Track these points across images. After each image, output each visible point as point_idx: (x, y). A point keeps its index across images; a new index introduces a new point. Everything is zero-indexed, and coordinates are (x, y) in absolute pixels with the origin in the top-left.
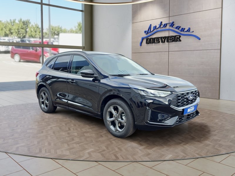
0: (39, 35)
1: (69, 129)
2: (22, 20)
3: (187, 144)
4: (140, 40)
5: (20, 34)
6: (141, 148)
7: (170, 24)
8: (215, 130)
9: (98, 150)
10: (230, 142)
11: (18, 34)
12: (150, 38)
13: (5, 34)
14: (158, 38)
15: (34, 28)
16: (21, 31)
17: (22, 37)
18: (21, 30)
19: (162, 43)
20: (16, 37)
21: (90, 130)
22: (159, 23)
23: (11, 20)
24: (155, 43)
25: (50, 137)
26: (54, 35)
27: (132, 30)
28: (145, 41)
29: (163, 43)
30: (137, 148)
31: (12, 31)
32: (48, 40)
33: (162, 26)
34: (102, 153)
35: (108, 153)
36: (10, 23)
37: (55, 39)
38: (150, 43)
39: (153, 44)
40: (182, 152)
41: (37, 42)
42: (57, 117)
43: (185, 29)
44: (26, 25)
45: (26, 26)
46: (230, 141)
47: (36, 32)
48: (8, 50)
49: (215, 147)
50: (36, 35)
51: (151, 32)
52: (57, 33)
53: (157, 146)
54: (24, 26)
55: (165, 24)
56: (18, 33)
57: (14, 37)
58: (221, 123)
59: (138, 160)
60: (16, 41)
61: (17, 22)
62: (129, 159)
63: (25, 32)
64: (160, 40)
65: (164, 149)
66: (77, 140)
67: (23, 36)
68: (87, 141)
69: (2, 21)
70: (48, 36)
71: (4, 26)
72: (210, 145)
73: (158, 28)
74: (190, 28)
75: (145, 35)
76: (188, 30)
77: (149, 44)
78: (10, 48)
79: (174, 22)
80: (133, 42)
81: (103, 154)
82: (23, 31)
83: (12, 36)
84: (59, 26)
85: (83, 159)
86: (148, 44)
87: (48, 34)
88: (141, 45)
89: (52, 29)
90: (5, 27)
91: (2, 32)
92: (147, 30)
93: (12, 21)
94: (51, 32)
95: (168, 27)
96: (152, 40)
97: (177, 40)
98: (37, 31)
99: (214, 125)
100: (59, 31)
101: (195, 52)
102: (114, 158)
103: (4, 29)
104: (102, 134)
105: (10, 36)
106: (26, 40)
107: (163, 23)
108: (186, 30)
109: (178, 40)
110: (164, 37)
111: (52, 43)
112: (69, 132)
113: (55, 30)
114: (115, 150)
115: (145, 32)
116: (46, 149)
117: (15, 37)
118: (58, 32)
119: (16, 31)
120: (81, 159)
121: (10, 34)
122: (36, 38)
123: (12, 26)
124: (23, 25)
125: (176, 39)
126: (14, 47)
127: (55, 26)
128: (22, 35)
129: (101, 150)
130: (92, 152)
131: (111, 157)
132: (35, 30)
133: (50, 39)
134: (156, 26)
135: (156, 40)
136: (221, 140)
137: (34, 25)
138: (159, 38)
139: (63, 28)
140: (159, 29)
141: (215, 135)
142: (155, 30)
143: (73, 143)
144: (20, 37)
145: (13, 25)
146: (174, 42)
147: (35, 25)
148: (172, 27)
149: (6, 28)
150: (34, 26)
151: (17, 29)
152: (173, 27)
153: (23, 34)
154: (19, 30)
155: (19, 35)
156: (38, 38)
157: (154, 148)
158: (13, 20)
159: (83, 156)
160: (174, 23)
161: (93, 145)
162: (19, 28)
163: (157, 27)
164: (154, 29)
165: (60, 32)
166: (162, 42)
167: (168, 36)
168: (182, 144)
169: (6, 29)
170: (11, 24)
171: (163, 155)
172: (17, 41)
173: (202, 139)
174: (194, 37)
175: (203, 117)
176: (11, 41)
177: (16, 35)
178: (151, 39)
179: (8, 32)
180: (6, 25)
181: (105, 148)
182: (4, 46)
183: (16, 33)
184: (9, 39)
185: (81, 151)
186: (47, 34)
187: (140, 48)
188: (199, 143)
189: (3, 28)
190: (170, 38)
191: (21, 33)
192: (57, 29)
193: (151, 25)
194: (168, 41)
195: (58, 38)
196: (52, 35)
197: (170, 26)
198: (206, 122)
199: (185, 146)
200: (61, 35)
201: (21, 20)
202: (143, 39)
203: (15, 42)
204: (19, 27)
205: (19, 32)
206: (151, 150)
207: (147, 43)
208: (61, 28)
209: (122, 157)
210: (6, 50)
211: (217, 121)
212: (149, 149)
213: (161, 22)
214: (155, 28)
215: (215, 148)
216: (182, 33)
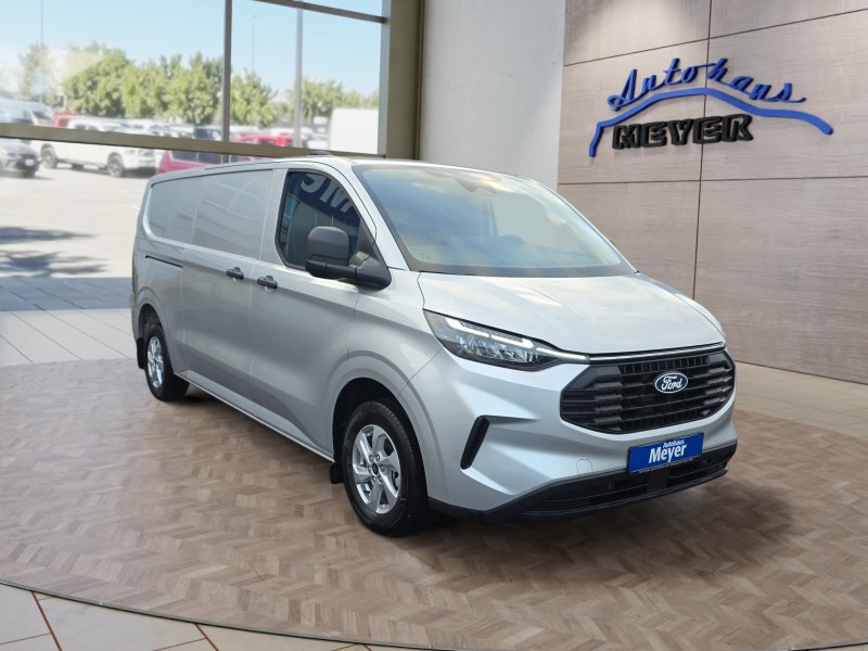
0: (259, 113)
1: (196, 472)
2: (204, 60)
3: (644, 584)
4: (592, 131)
5: (194, 110)
6: (429, 579)
7: (710, 69)
8: (812, 530)
9: (241, 572)
10: (855, 593)
11: (185, 110)
12: (628, 123)
13: (144, 106)
14: (659, 127)
15: (242, 86)
16: (198, 99)
17: (198, 121)
18: (198, 94)
19: (673, 146)
20: (179, 120)
21: (273, 483)
22: (668, 66)
23: (163, 59)
24: (647, 145)
25: (99, 497)
26: (313, 116)
27: (563, 95)
28: (608, 137)
29: (680, 147)
30: (406, 580)
31: (166, 98)
32: (290, 131)
33: (678, 77)
34: (249, 587)
35: (274, 589)
36: (162, 70)
37: (315, 127)
38: (629, 147)
39: (642, 149)
40: (595, 619)
41: (251, 139)
42: (185, 420)
43: (769, 87)
44: (215, 76)
45: (216, 79)
46: (856, 585)
47: (248, 102)
48: (151, 165)
49: (767, 612)
50: (248, 112)
51: (633, 100)
52: (324, 109)
53: (502, 578)
54: (207, 81)
55: (689, 70)
56: (187, 104)
57: (171, 119)
58: (856, 498)
59: (374, 639)
60: (180, 134)
61: (185, 64)
62: (340, 628)
63: (211, 103)
64: (668, 135)
65: (526, 596)
66: (192, 518)
67: (202, 117)
68: (226, 528)
69: (135, 61)
70: (292, 119)
71: (141, 79)
72: (748, 595)
73: (663, 84)
74: (789, 86)
75: (608, 114)
76: (782, 94)
77: (626, 150)
78: (158, 157)
79: (725, 61)
80: (563, 143)
81: (248, 592)
82: (206, 97)
83: (166, 114)
84: (333, 82)
85: (154, 606)
86: (621, 151)
87: (292, 112)
88: (593, 153)
89: (308, 93)
90: (141, 84)
91: (132, 102)
92: (619, 93)
93: (169, 62)
94: (303, 105)
95: (702, 81)
96: (635, 133)
97: (736, 132)
98: (252, 98)
99: (818, 504)
100: (331, 102)
101: (810, 184)
102: (281, 614)
103: (140, 90)
104: (305, 503)
105: (157, 116)
106: (212, 131)
107: (683, 67)
108: (773, 93)
109: (740, 134)
110: (685, 122)
111: (305, 143)
112: (182, 483)
113: (319, 97)
114: (313, 578)
115: (612, 101)
116: (41, 548)
117: (174, 119)
118: (326, 103)
119: (178, 99)
120: (144, 608)
121: (161, 109)
122: (248, 124)
123: (167, 81)
124: (204, 76)
125: (731, 130)
126: (170, 152)
127: (318, 81)
128: (199, 111)
129: (255, 575)
130: (213, 578)
131: (273, 612)
132: (246, 96)
133: (299, 127)
134: (654, 78)
135: (651, 133)
136: (813, 577)
137: (243, 76)
138: (665, 124)
139: (346, 90)
140: (667, 90)
141: (798, 552)
142: (650, 95)
143: (165, 533)
144: (190, 121)
145: (170, 78)
146: (722, 143)
147: (249, 78)
148: (719, 80)
149: (145, 87)
150: (245, 82)
151: (183, 89)
152: (723, 80)
153: (204, 108)
154: (190, 96)
155: (189, 113)
156: (257, 123)
157: (481, 588)
158: (173, 59)
159: (162, 594)
160: (726, 66)
161: (236, 548)
162: (192, 89)
163: (658, 83)
164: (646, 91)
165: (335, 102)
166: (676, 141)
167: (702, 116)
168: (615, 583)
169: (147, 91)
170: (166, 72)
171: (504, 625)
172: (183, 134)
173: (727, 565)
174: (807, 123)
175: (785, 465)
176: (162, 134)
177: (181, 111)
178: (633, 127)
179: (151, 102)
180: (147, 75)
181: (274, 566)
182: (137, 150)
183: (181, 104)
184: (156, 126)
185: (170, 570)
186: (290, 109)
187: (592, 163)
188: (700, 582)
189: (137, 87)
190: (709, 126)
191: (197, 106)
192: (324, 91)
193: (635, 72)
194: (698, 139)
195: (327, 126)
196: (307, 114)
197: (711, 78)
198: (787, 487)
199: (628, 593)
200: (337, 113)
201: (199, 58)
202: (601, 130)
203: (175, 135)
204: (190, 83)
205: (190, 100)
206: (463, 597)
207: (617, 145)
208: (339, 90)
209: (318, 617)
210: (143, 165)
211: (840, 485)
212: (456, 590)
213: (677, 61)
214: (651, 83)
215: (763, 617)
216: (759, 104)
